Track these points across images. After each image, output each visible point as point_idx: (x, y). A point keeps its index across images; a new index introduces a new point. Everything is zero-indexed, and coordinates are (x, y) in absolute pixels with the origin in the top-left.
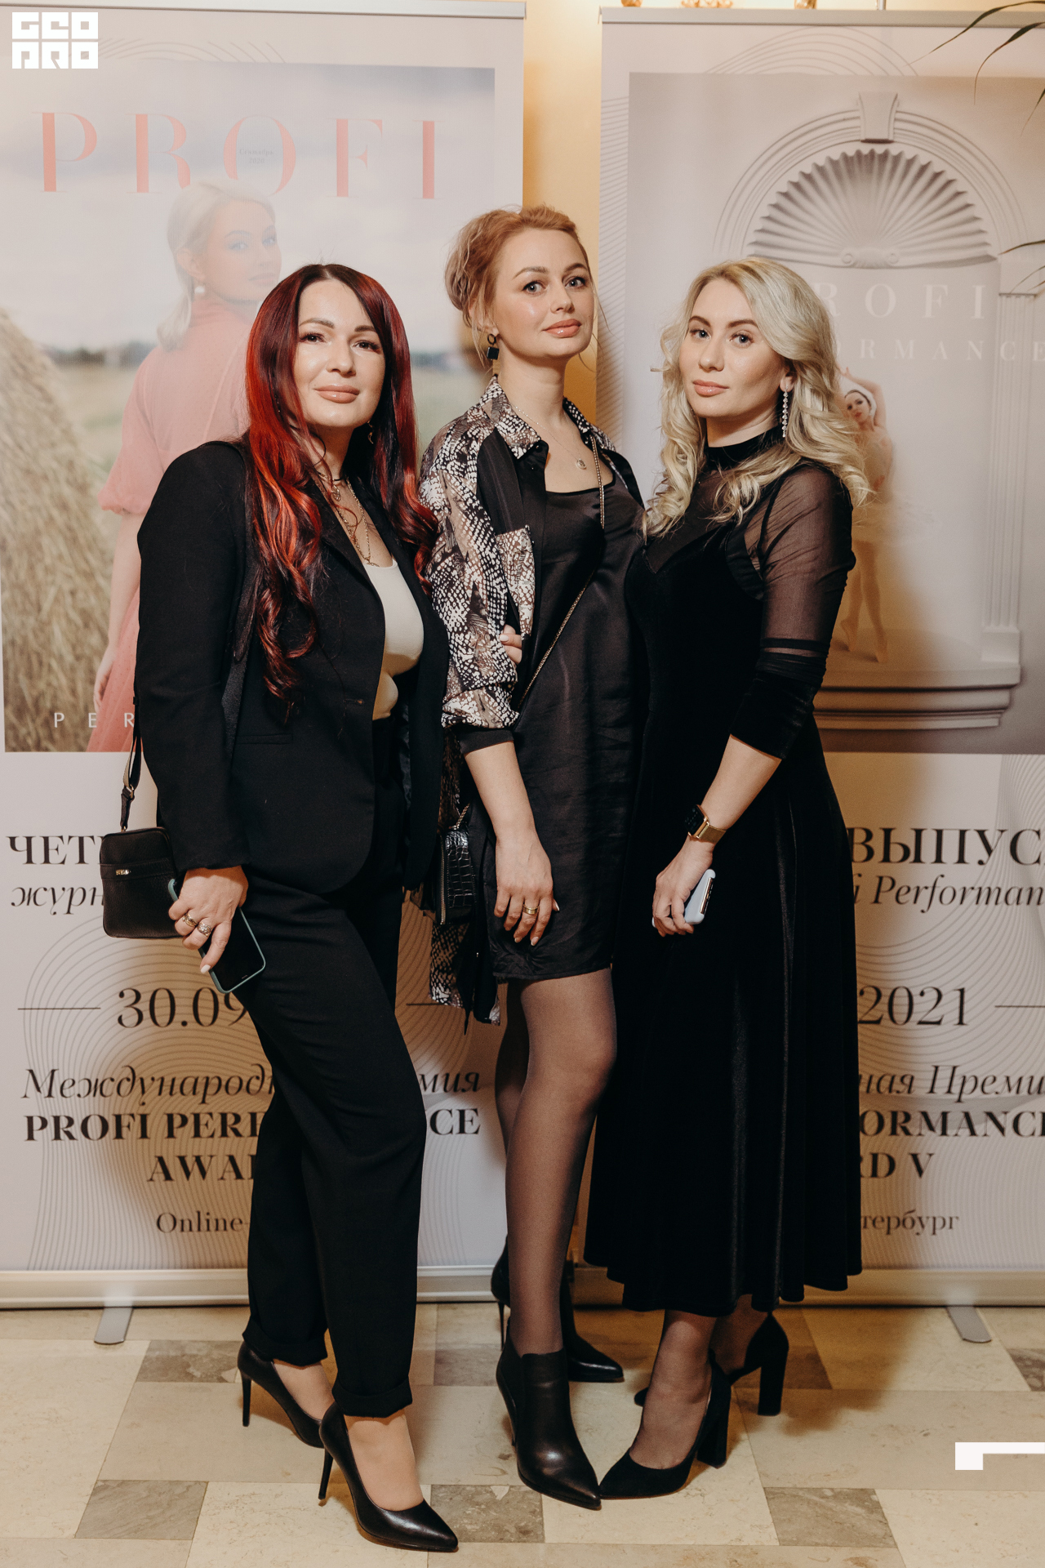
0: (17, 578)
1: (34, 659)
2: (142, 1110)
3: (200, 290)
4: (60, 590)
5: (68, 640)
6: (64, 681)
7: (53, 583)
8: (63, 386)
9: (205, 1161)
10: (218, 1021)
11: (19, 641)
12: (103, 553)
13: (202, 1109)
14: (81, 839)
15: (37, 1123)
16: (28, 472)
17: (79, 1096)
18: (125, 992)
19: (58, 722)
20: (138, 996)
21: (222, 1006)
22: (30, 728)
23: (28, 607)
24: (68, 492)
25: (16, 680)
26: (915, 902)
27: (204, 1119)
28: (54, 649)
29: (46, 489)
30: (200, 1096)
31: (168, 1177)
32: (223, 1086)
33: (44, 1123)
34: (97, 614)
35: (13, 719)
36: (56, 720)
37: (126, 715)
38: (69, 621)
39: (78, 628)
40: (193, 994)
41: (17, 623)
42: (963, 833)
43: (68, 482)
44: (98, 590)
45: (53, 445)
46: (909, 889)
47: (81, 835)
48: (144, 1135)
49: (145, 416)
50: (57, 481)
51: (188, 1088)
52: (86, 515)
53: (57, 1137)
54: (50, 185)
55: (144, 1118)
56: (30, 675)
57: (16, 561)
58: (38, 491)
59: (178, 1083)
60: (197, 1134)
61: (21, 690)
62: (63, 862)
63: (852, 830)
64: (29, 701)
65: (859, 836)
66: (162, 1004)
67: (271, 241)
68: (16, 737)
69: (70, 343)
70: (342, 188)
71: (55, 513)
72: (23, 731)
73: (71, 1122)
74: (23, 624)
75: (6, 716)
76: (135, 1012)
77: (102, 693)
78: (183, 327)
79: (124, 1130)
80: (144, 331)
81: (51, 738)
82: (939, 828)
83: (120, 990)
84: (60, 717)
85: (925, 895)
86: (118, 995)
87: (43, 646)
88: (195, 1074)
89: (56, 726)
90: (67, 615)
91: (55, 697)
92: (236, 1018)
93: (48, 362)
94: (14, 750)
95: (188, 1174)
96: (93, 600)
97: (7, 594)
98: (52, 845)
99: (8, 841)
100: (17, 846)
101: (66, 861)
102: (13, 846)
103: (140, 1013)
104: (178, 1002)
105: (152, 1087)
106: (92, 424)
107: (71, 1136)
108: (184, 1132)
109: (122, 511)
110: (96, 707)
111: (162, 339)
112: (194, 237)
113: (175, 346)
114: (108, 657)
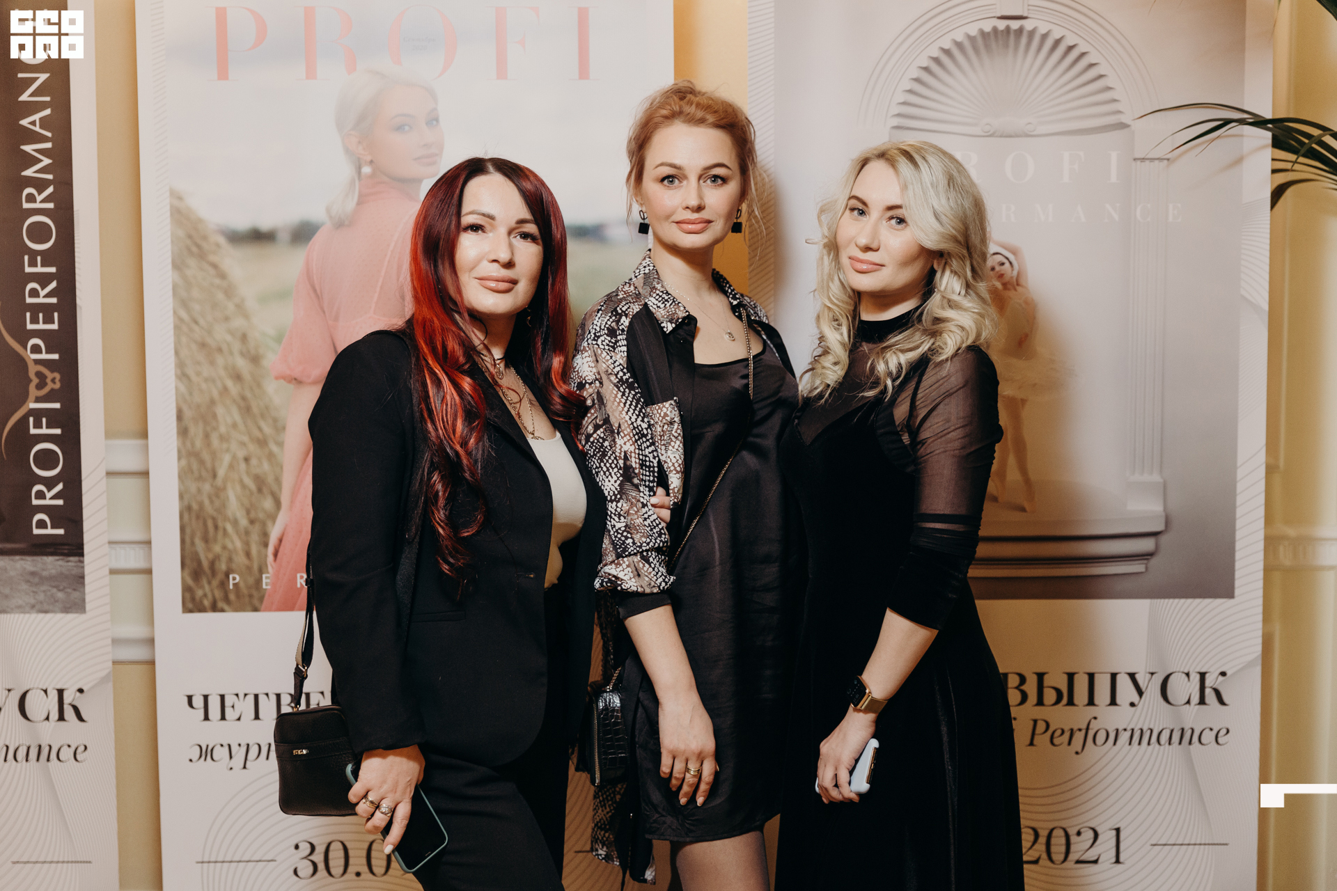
0: (193, 444)
1: (210, 524)
3: (367, 170)
4: (234, 457)
5: (242, 504)
6: (238, 544)
7: (228, 450)
8: (236, 262)
10: (389, 875)
11: (195, 506)
12: (275, 420)
14: (256, 697)
16: (203, 345)
18: (299, 844)
19: (234, 584)
20: (313, 848)
22: (206, 590)
23: (204, 473)
24: (241, 364)
25: (193, 543)
26: (1069, 744)
28: (229, 513)
29: (220, 361)
34: (270, 479)
35: (190, 582)
36: (231, 582)
37: (298, 575)
38: (244, 486)
39: (252, 493)
40: (366, 846)
41: (193, 487)
42: (1114, 676)
43: (242, 354)
44: (271, 456)
45: (227, 319)
46: (1063, 732)
47: (256, 693)
49: (315, 291)
50: (231, 353)
52: (259, 385)
54: (223, 74)
56: (206, 539)
58: (212, 363)
61: (196, 554)
62: (239, 719)
63: (1006, 675)
64: (205, 564)
65: (1013, 681)
66: (336, 856)
67: (435, 123)
68: (193, 599)
69: (243, 221)
70: (502, 72)
71: (229, 383)
72: (199, 593)
74: (199, 491)
75: (183, 579)
76: (310, 863)
77: (276, 555)
78: (351, 204)
80: (314, 211)
81: (226, 599)
82: (1091, 671)
83: (294, 843)
84: (235, 579)
85: (1079, 737)
86: (293, 848)
87: (218, 511)
89: (231, 587)
90: (241, 481)
91: (230, 560)
93: (222, 240)
94: (191, 611)
96: (266, 466)
97: (184, 462)
98: (229, 701)
99: (186, 699)
100: (194, 704)
101: (242, 718)
102: (190, 704)
103: (315, 865)
104: (351, 853)
106: (264, 299)
109: (297, 381)
110: (270, 569)
111: (331, 217)
112: (359, 119)
113: (343, 223)
114: (281, 520)
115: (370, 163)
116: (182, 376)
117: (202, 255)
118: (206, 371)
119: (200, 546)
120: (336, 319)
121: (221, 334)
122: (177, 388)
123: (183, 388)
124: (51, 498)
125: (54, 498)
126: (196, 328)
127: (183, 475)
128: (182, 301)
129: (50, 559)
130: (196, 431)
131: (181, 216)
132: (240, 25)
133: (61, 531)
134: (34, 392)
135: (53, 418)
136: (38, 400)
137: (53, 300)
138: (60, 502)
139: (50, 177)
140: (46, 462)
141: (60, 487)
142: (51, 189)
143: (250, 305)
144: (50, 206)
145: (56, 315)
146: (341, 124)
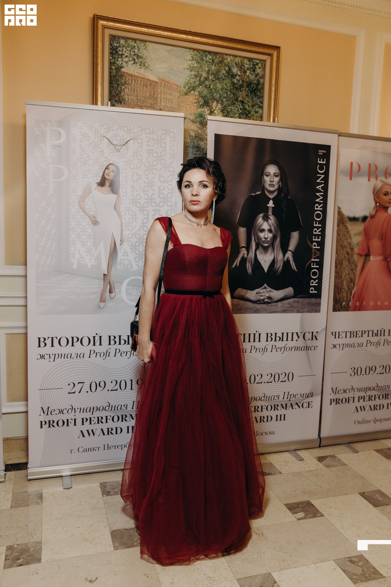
0: (338, 270)
1: (340, 289)
2: (353, 396)
3: (378, 204)
6: (345, 295)
7: (345, 272)
8: (350, 225)
9: (365, 407)
10: (370, 374)
11: (337, 285)
12: (355, 264)
13: (365, 395)
15: (332, 401)
16: (341, 245)
17: (341, 393)
20: (355, 369)
21: (371, 370)
22: (338, 306)
23: (340, 277)
25: (336, 294)
27: (366, 397)
28: (344, 287)
29: (345, 249)
30: (365, 392)
31: (358, 411)
32: (370, 389)
33: (334, 400)
35: (335, 304)
36: (343, 304)
37: (357, 302)
38: (347, 281)
39: (349, 282)
40: (365, 368)
41: (337, 280)
43: (350, 248)
44: (354, 273)
45: (347, 239)
48: (354, 402)
49: (366, 233)
50: (347, 247)
51: (363, 390)
52: (352, 256)
53: (336, 404)
54: (351, 179)
55: (354, 398)
56: (339, 294)
57: (338, 267)
58: (343, 250)
59: (361, 389)
60: (364, 401)
61: (336, 297)
62: (342, 338)
64: (338, 299)
66: (359, 370)
69: (351, 215)
71: (346, 255)
72: (336, 307)
73: (339, 400)
74: (338, 281)
76: (353, 372)
77: (353, 297)
78: (374, 213)
79: (350, 401)
84: (344, 303)
86: (351, 369)
87: (342, 286)
88: (364, 387)
90: (347, 279)
91: (343, 299)
92: (373, 373)
93: (347, 220)
94: (335, 311)
95: (361, 410)
96: (353, 276)
98: (340, 334)
99: (331, 333)
100: (333, 334)
101: (343, 338)
103: (355, 373)
104: (362, 370)
105: (356, 390)
106: (355, 235)
107: (339, 403)
108: (361, 401)
109: (360, 255)
110: (352, 301)
111: (370, 215)
112: (378, 192)
113: (372, 217)
114: (355, 289)
115: (379, 203)
116: (337, 253)
117: (343, 223)
118: (342, 252)
119: (337, 295)
120: (369, 240)
121: (345, 243)
122: (336, 256)
123: (337, 256)
124: (314, 283)
125: (316, 283)
126: (340, 241)
127: (336, 277)
128: (338, 234)
129: (313, 299)
130: (339, 267)
131: (340, 213)
132: (355, 167)
133: (316, 292)
134: (313, 256)
135: (317, 263)
136: (314, 258)
137: (320, 233)
138: (317, 285)
139: (322, 202)
140: (314, 274)
141: (317, 281)
142: (322, 205)
143: (352, 236)
144: (321, 209)
145: (320, 237)
146: (374, 193)
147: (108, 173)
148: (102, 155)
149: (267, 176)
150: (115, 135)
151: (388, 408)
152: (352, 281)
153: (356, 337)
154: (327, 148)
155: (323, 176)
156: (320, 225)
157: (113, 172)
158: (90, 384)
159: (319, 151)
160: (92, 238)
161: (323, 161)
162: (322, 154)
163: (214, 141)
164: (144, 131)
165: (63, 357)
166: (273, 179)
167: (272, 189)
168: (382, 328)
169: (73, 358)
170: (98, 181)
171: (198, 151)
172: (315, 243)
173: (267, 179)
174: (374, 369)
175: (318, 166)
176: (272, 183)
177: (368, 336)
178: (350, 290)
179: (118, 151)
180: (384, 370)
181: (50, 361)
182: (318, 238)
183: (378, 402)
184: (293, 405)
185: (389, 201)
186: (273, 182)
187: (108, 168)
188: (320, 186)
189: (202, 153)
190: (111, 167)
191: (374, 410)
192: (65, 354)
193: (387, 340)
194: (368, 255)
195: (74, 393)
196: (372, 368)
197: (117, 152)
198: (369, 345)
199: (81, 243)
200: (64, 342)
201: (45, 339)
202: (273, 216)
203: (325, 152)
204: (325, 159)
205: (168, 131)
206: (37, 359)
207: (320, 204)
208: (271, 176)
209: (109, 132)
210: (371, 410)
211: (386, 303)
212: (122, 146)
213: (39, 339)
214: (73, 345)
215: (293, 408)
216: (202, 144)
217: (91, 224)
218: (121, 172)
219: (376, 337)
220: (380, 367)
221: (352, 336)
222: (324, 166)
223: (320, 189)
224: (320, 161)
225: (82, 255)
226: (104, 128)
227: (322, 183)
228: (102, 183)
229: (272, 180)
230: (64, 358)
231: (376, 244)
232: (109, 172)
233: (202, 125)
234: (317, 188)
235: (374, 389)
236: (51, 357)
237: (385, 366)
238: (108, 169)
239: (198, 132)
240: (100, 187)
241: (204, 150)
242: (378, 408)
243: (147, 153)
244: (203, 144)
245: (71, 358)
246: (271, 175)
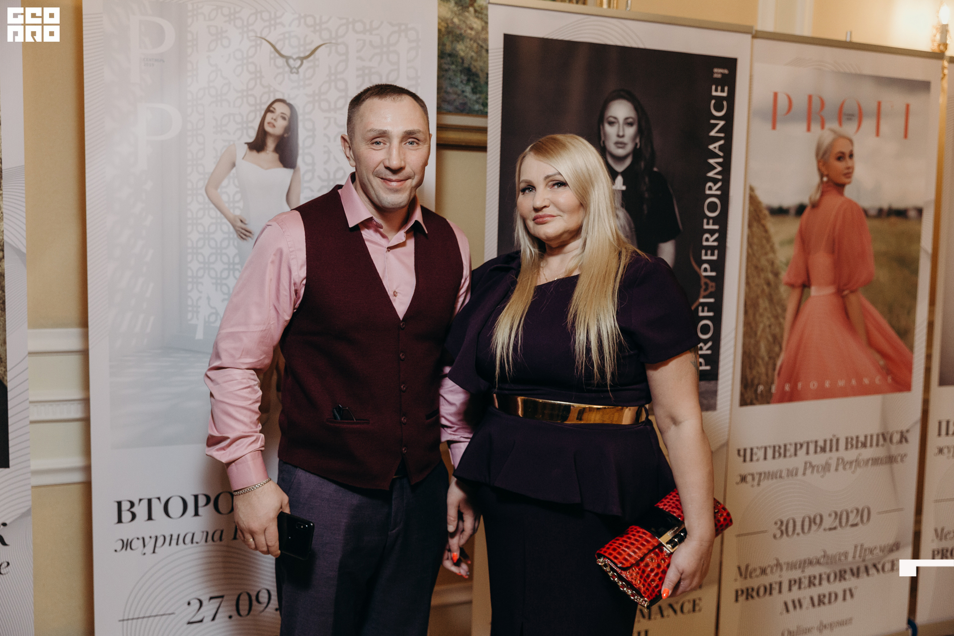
0: (749, 319)
1: (753, 360)
2: (780, 580)
3: (825, 179)
4: (765, 325)
6: (763, 370)
7: (762, 322)
8: (772, 225)
9: (801, 601)
10: (811, 531)
11: (747, 351)
13: (801, 575)
15: (740, 593)
16: (756, 267)
17: (756, 577)
18: (777, 522)
20: (782, 523)
21: (812, 524)
22: (750, 394)
23: (752, 335)
25: (745, 371)
27: (803, 580)
28: (761, 354)
29: (762, 275)
30: (801, 570)
31: (787, 612)
33: (742, 591)
35: (743, 390)
36: (759, 390)
37: (786, 385)
38: (768, 341)
39: (771, 343)
40: (801, 520)
41: (747, 341)
43: (771, 272)
44: (780, 325)
45: (766, 254)
47: (766, 446)
48: (780, 592)
49: (803, 239)
50: (766, 271)
51: (798, 566)
52: (777, 288)
53: (747, 599)
54: (774, 127)
55: (780, 583)
56: (750, 369)
58: (759, 276)
59: (794, 564)
60: (800, 588)
61: (746, 376)
62: (757, 460)
64: (749, 380)
66: (790, 525)
67: (852, 157)
68: (744, 399)
69: (775, 203)
70: (878, 134)
71: (765, 287)
72: (746, 396)
73: (753, 589)
74: (750, 343)
76: (779, 531)
77: (779, 374)
78: (818, 196)
79: (773, 591)
80: (804, 199)
81: (757, 399)
83: (775, 521)
84: (760, 388)
86: (774, 524)
87: (756, 353)
88: (800, 559)
89: (759, 392)
90: (766, 338)
91: (759, 379)
92: (816, 529)
93: (766, 212)
94: (743, 406)
95: (795, 607)
96: (777, 330)
98: (755, 450)
99: (737, 452)
100: (741, 454)
101: (759, 460)
102: (739, 454)
103: (782, 532)
104: (796, 524)
105: (785, 567)
106: (782, 244)
107: (752, 597)
108: (795, 588)
109: (792, 286)
110: (775, 382)
111: (810, 203)
112: (825, 153)
113: (815, 205)
114: (782, 356)
115: (827, 176)
116: (748, 283)
117: (759, 221)
118: (757, 280)
119: (748, 371)
120: (809, 254)
121: (764, 262)
122: (746, 290)
124: (705, 350)
125: (708, 349)
126: (754, 259)
127: (745, 336)
128: (750, 245)
129: (704, 383)
130: (750, 312)
131: (753, 201)
132: (782, 102)
133: (708, 368)
134: (702, 293)
135: (711, 308)
136: (705, 297)
137: (715, 244)
138: (709, 352)
139: (720, 177)
140: (705, 329)
141: (710, 344)
142: (719, 184)
143: (777, 246)
144: (719, 193)
145: (716, 252)
146: (817, 155)
147: (273, 121)
148: (258, 81)
149: (611, 123)
150: (287, 35)
151: (844, 599)
152: (776, 340)
153: (785, 456)
154: (731, 64)
155: (722, 123)
156: (716, 227)
157: (284, 118)
158: (235, 597)
159: (716, 70)
160: (238, 269)
161: (723, 91)
162: (719, 76)
163: (502, 50)
164: (351, 26)
165: (174, 542)
166: (624, 130)
167: (620, 152)
168: (834, 436)
169: (197, 543)
170: (251, 140)
171: (453, 63)
172: (706, 266)
173: (611, 131)
174: (818, 521)
175: (713, 102)
176: (621, 140)
177: (808, 453)
178: (773, 358)
179: (294, 70)
180: (838, 521)
181: (144, 554)
182: (712, 254)
183: (826, 588)
184: (663, 608)
185: (846, 171)
186: (623, 136)
187: (271, 109)
188: (717, 144)
189: (460, 68)
190: (280, 108)
191: (819, 605)
192: (179, 535)
193: (843, 460)
194: (806, 285)
195: (201, 621)
196: (815, 519)
197: (291, 72)
198: (809, 471)
199: (214, 281)
200: (176, 507)
201: (132, 504)
202: (624, 210)
203: (726, 71)
204: (726, 89)
205: (403, 27)
206: (116, 551)
207: (715, 181)
208: (619, 125)
209: (273, 28)
210: (813, 605)
211: (841, 383)
212: (302, 59)
213: (119, 504)
214: (196, 514)
215: (662, 616)
216: (461, 48)
217: (236, 236)
218: (300, 118)
219: (823, 455)
220: (830, 515)
221: (777, 454)
222: (725, 103)
223: (717, 151)
224: (716, 90)
225: (214, 308)
226: (262, 19)
227: (719, 139)
228: (258, 145)
229: (621, 134)
230: (177, 544)
231: (821, 261)
232: (274, 117)
233: (462, 6)
234: (710, 149)
235: (818, 562)
236: (146, 543)
237: (839, 513)
238: (272, 112)
239: (453, 23)
240: (254, 153)
241: (465, 62)
242: (826, 600)
243: (358, 76)
244: (464, 48)
245: (192, 543)
246: (618, 122)
